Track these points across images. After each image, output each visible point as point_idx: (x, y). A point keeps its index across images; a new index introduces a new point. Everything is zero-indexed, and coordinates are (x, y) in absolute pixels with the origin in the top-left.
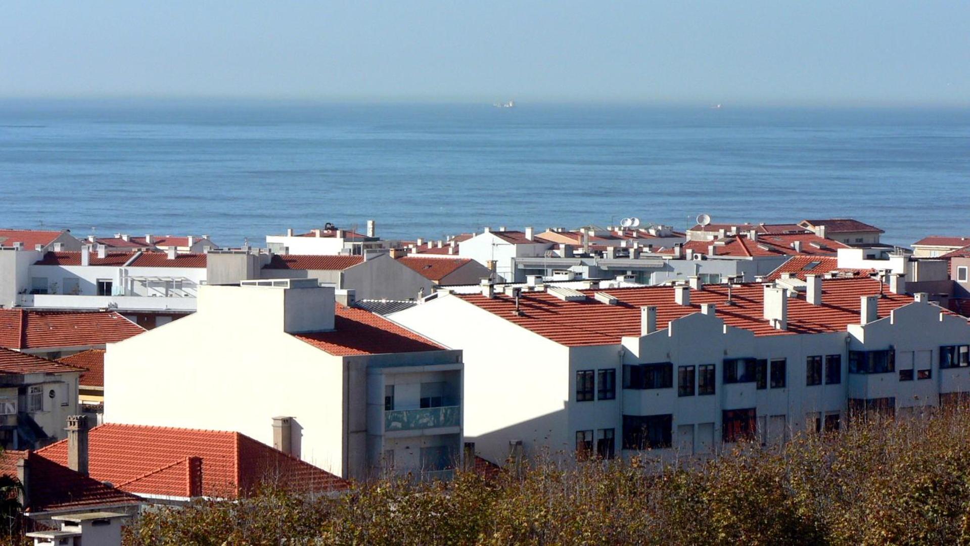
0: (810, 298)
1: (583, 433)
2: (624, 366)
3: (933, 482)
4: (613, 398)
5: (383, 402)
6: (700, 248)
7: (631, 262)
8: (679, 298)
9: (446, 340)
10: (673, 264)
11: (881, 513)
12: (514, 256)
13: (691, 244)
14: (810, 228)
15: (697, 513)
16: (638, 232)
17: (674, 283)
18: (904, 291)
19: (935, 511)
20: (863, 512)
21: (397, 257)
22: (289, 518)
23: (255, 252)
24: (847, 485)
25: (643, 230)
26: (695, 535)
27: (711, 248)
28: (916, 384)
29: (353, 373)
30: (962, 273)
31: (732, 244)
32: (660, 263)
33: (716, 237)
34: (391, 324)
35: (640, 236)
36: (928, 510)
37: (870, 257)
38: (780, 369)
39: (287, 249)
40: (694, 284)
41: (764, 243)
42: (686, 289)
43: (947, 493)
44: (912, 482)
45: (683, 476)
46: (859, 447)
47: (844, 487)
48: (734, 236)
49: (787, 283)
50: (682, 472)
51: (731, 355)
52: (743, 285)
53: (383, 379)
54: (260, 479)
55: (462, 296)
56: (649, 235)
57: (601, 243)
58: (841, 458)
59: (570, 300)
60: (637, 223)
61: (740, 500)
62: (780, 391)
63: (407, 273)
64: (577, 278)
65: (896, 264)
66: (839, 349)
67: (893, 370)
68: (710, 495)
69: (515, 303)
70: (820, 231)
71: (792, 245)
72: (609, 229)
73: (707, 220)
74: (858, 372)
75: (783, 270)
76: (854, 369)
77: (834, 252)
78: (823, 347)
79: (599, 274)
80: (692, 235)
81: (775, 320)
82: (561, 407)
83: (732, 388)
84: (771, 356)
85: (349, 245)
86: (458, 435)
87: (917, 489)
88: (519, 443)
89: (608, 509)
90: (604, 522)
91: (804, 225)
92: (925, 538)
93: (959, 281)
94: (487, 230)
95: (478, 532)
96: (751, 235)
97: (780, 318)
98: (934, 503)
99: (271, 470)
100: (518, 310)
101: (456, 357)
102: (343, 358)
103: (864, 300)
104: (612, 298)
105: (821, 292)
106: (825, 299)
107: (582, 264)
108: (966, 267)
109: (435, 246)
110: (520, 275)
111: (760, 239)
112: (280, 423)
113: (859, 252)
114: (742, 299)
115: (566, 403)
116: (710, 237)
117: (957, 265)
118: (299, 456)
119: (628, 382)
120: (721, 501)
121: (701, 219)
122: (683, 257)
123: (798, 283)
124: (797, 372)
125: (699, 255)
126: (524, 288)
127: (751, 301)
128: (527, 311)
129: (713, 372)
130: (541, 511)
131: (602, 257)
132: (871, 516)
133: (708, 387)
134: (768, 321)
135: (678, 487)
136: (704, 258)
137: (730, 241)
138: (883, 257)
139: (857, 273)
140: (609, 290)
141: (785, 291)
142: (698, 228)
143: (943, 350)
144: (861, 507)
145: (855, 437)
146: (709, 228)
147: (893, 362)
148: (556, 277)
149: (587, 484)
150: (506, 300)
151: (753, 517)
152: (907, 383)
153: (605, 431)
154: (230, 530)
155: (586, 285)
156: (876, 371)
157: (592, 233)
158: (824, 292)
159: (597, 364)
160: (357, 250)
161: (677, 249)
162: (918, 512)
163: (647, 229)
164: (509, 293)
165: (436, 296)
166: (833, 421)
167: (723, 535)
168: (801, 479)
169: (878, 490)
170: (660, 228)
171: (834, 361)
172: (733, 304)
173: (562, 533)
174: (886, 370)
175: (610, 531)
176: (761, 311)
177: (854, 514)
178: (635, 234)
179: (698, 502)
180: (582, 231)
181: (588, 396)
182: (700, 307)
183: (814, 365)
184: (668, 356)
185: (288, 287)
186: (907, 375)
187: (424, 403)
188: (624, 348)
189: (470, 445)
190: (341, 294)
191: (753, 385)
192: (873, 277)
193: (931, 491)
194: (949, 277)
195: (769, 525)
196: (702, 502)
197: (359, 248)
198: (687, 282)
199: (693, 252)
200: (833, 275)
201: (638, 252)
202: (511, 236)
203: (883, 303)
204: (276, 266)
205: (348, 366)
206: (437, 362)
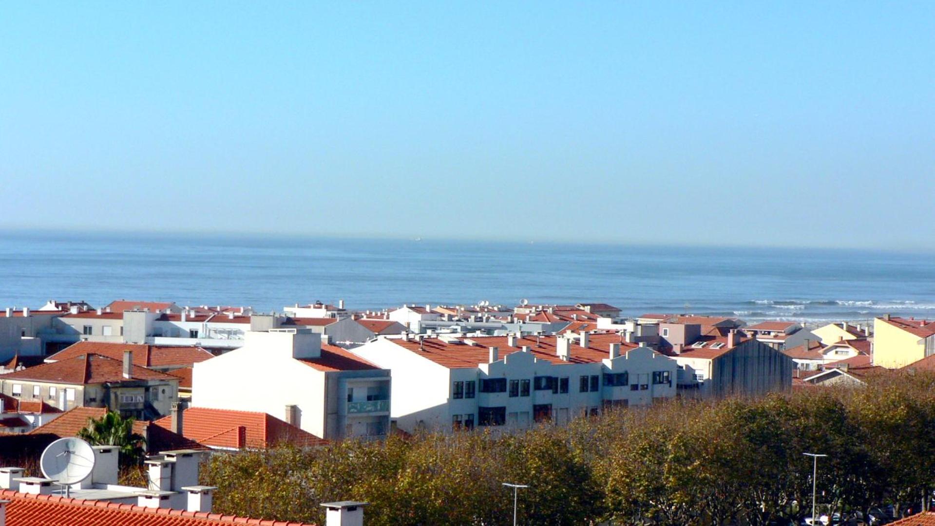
0: (582, 344)
1: (457, 416)
2: (480, 380)
3: (649, 445)
4: (473, 397)
5: (347, 397)
6: (522, 317)
7: (484, 324)
8: (510, 343)
9: (382, 365)
10: (507, 326)
11: (621, 462)
12: (420, 320)
13: (517, 315)
14: (582, 308)
15: (519, 460)
16: (487, 308)
17: (508, 334)
18: (634, 341)
19: (650, 461)
20: (611, 461)
21: (356, 320)
22: (294, 459)
23: (277, 315)
24: (602, 446)
25: (490, 308)
26: (519, 471)
27: (528, 317)
28: (639, 393)
29: (330, 381)
30: (665, 332)
31: (540, 315)
32: (500, 325)
33: (530, 311)
34: (352, 354)
35: (489, 311)
36: (646, 461)
37: (615, 323)
38: (565, 383)
39: (295, 314)
40: (519, 335)
41: (557, 315)
42: (514, 338)
43: (658, 451)
44: (637, 445)
45: (512, 439)
46: (609, 425)
47: (600, 447)
48: (540, 311)
49: (570, 335)
50: (511, 437)
51: (540, 374)
52: (546, 336)
53: (347, 385)
54: (277, 438)
55: (391, 340)
56: (493, 310)
57: (467, 314)
58: (599, 431)
59: (451, 343)
60: (487, 303)
61: (543, 453)
62: (564, 395)
63: (361, 328)
64: (454, 331)
65: (629, 327)
66: (598, 373)
67: (627, 384)
68: (527, 450)
69: (420, 344)
70: (587, 309)
71: (572, 316)
72: (472, 307)
73: (526, 302)
74: (608, 385)
75: (568, 329)
76: (606, 383)
77: (595, 320)
78: (589, 371)
79: (466, 330)
80: (517, 310)
81: (563, 356)
82: (445, 401)
83: (540, 393)
84: (561, 375)
85: (329, 313)
86: (387, 417)
87: (641, 449)
88: (421, 421)
89: (470, 457)
90: (468, 464)
91: (579, 306)
92: (644, 476)
93: (664, 336)
94: (405, 306)
95: (399, 469)
96: (550, 311)
97: (566, 354)
98: (650, 456)
99: (284, 433)
100: (422, 348)
101: (387, 373)
102: (326, 373)
103: (612, 346)
104: (474, 342)
105: (588, 341)
106: (591, 345)
107: (457, 325)
108: (668, 329)
109: (376, 314)
110: (423, 330)
111: (555, 313)
112: (289, 408)
113: (609, 320)
114: (545, 344)
115: (448, 399)
116: (527, 311)
117: (663, 327)
118: (300, 425)
119: (482, 389)
120: (533, 453)
121: (523, 302)
122: (512, 322)
123: (575, 336)
124: (575, 385)
125: (521, 321)
126: (426, 336)
127: (550, 345)
128: (427, 349)
129: (528, 384)
130: (433, 457)
131: (468, 321)
132: (615, 463)
133: (526, 392)
134: (558, 357)
135: (509, 445)
136: (524, 323)
137: (538, 313)
138: (622, 322)
139: (608, 331)
140: (473, 338)
141: (568, 340)
142: (521, 307)
143: (654, 374)
144: (609, 458)
145: (607, 420)
146: (526, 306)
147: (627, 380)
148: (443, 331)
149: (460, 442)
150: (416, 343)
151: (550, 462)
152: (635, 392)
153: (469, 415)
154: (260, 466)
155: (459, 335)
156: (617, 385)
157: (463, 309)
158: (590, 341)
159: (465, 378)
160: (333, 316)
161: (509, 318)
162: (641, 461)
163: (493, 307)
164: (417, 338)
165: (376, 340)
166: (594, 411)
167: (534, 472)
168: (576, 442)
169: (619, 449)
170: (500, 306)
171: (595, 379)
172: (540, 347)
173: (445, 470)
174: (623, 384)
175: (471, 469)
176: (556, 351)
177: (606, 462)
178: (486, 310)
179: (520, 454)
180: (457, 307)
181: (460, 396)
182: (521, 348)
183: (584, 381)
184: (504, 374)
185: (295, 333)
186: (635, 387)
187: (369, 398)
188: (480, 370)
189: (394, 422)
190: (324, 338)
191: (550, 391)
192: (617, 334)
193: (648, 450)
194: (658, 334)
195: (559, 468)
196: (522, 454)
197: (335, 315)
198: (515, 334)
199: (518, 319)
200: (595, 332)
201: (488, 319)
202: (418, 309)
203: (621, 347)
204: (289, 322)
205: (328, 377)
206: (376, 375)
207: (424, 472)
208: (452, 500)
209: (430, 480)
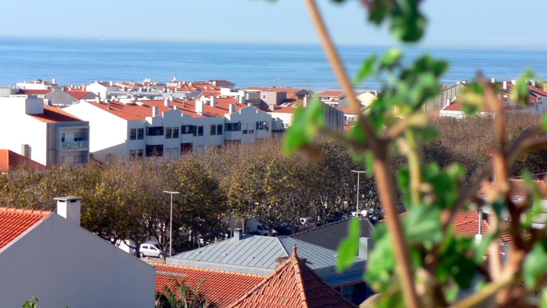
0: (212, 105)
1: (132, 151)
2: (147, 128)
3: (255, 167)
4: (143, 138)
5: (61, 139)
6: (172, 89)
7: (148, 93)
8: (166, 104)
9: (84, 119)
10: (163, 94)
11: (237, 177)
12: (106, 91)
13: (169, 87)
14: (210, 83)
15: (173, 177)
16: (150, 83)
17: (164, 99)
18: (244, 103)
19: (256, 177)
20: (231, 177)
21: (65, 90)
22: (29, 177)
23: (13, 88)
24: (225, 168)
25: (151, 83)
26: (173, 184)
27: (176, 89)
28: (248, 135)
29: (50, 129)
30: (264, 97)
31: (183, 87)
32: (158, 94)
33: (178, 85)
34: (64, 112)
35: (150, 85)
36: (253, 177)
37: (232, 91)
38: (201, 130)
39: (25, 87)
40: (171, 99)
41: (195, 87)
42: (168, 101)
43: (260, 170)
44: (248, 167)
45: (169, 164)
46: (230, 155)
47: (224, 169)
48: (184, 85)
49: (204, 99)
50: (168, 162)
51: (184, 124)
52: (189, 100)
53: (61, 131)
54: (18, 164)
55: (89, 102)
56: (154, 85)
57: (137, 87)
58: (224, 159)
59: (128, 104)
60: (149, 80)
61: (188, 172)
62: (201, 137)
63: (68, 96)
64: (129, 97)
65: (241, 93)
66: (222, 123)
67: (240, 130)
68: (178, 170)
69: (108, 105)
70: (214, 83)
71: (204, 88)
72: (140, 82)
73: (174, 79)
74: (228, 130)
75: (203, 95)
76: (227, 129)
77: (219, 90)
78: (216, 122)
79: (136, 97)
80: (169, 85)
81: (200, 112)
82: (124, 142)
83: (184, 135)
84: (198, 124)
85: (47, 86)
86: (87, 151)
87: (250, 169)
88: (110, 154)
89: (142, 175)
90: (141, 180)
91: (208, 82)
92: (252, 186)
93: (263, 100)
94: (96, 82)
95: (96, 183)
96: (190, 84)
97: (201, 111)
98: (256, 174)
99: (22, 161)
100: (109, 107)
101: (87, 123)
102: (47, 124)
103: (230, 105)
104: (143, 104)
105: (215, 103)
106: (217, 105)
107: (131, 93)
108: (265, 95)
109: (77, 88)
110: (109, 97)
111: (193, 85)
112: (24, 146)
113: (228, 90)
114: (188, 105)
115: (126, 141)
116: (175, 85)
117: (263, 94)
118: (30, 158)
119: (148, 133)
120: (182, 172)
121: (172, 79)
122: (166, 92)
123: (207, 99)
124: (207, 130)
125: (172, 91)
126: (111, 100)
127: (191, 105)
128: (112, 108)
129: (178, 130)
130: (118, 175)
131: (137, 91)
132: (234, 178)
133: (176, 135)
134: (197, 113)
135: (167, 168)
136: (173, 92)
137: (183, 86)
138: (237, 91)
139: (228, 97)
140: (141, 101)
141: (203, 102)
142: (171, 82)
143: (257, 123)
144: (230, 175)
145: (228, 151)
146: (174, 82)
147: (240, 127)
148: (122, 97)
149: (135, 166)
150: (105, 104)
151: (193, 178)
152: (245, 135)
153: (140, 150)
154: (7, 181)
155: (133, 99)
156: (234, 130)
157: (134, 84)
158: (216, 103)
159: (137, 127)
160: (49, 88)
161: (164, 89)
162: (250, 177)
163: (153, 83)
164: (106, 101)
165: (79, 102)
166: (219, 147)
167: (183, 184)
168: (209, 166)
169: (236, 169)
170: (157, 82)
171: (220, 127)
172: (185, 106)
173: (126, 183)
174: (237, 130)
175: (143, 183)
176: (195, 109)
177: (228, 178)
178: (148, 84)
179: (174, 173)
180: (130, 83)
181: (134, 138)
182: (173, 107)
183: (213, 128)
184: (162, 124)
185: (27, 98)
186: (245, 132)
187: (76, 140)
188: (147, 122)
189: (92, 155)
190: (46, 101)
191: (191, 135)
192: (233, 98)
193: (255, 170)
194: (259, 98)
195: (199, 181)
196: (176, 173)
197: (50, 88)
198: (169, 98)
199: (170, 90)
200: (220, 97)
201: (150, 90)
202: (105, 84)
203: (237, 106)
204: (21, 92)
205: (48, 126)
206: (80, 125)
207: (112, 185)
208: (130, 202)
209: (117, 189)
